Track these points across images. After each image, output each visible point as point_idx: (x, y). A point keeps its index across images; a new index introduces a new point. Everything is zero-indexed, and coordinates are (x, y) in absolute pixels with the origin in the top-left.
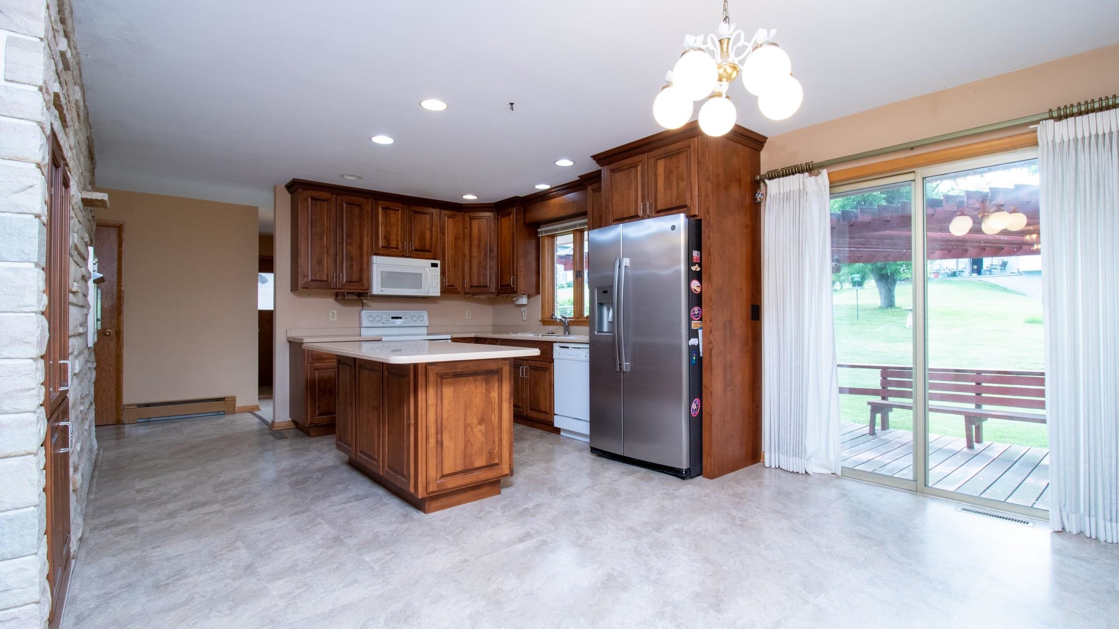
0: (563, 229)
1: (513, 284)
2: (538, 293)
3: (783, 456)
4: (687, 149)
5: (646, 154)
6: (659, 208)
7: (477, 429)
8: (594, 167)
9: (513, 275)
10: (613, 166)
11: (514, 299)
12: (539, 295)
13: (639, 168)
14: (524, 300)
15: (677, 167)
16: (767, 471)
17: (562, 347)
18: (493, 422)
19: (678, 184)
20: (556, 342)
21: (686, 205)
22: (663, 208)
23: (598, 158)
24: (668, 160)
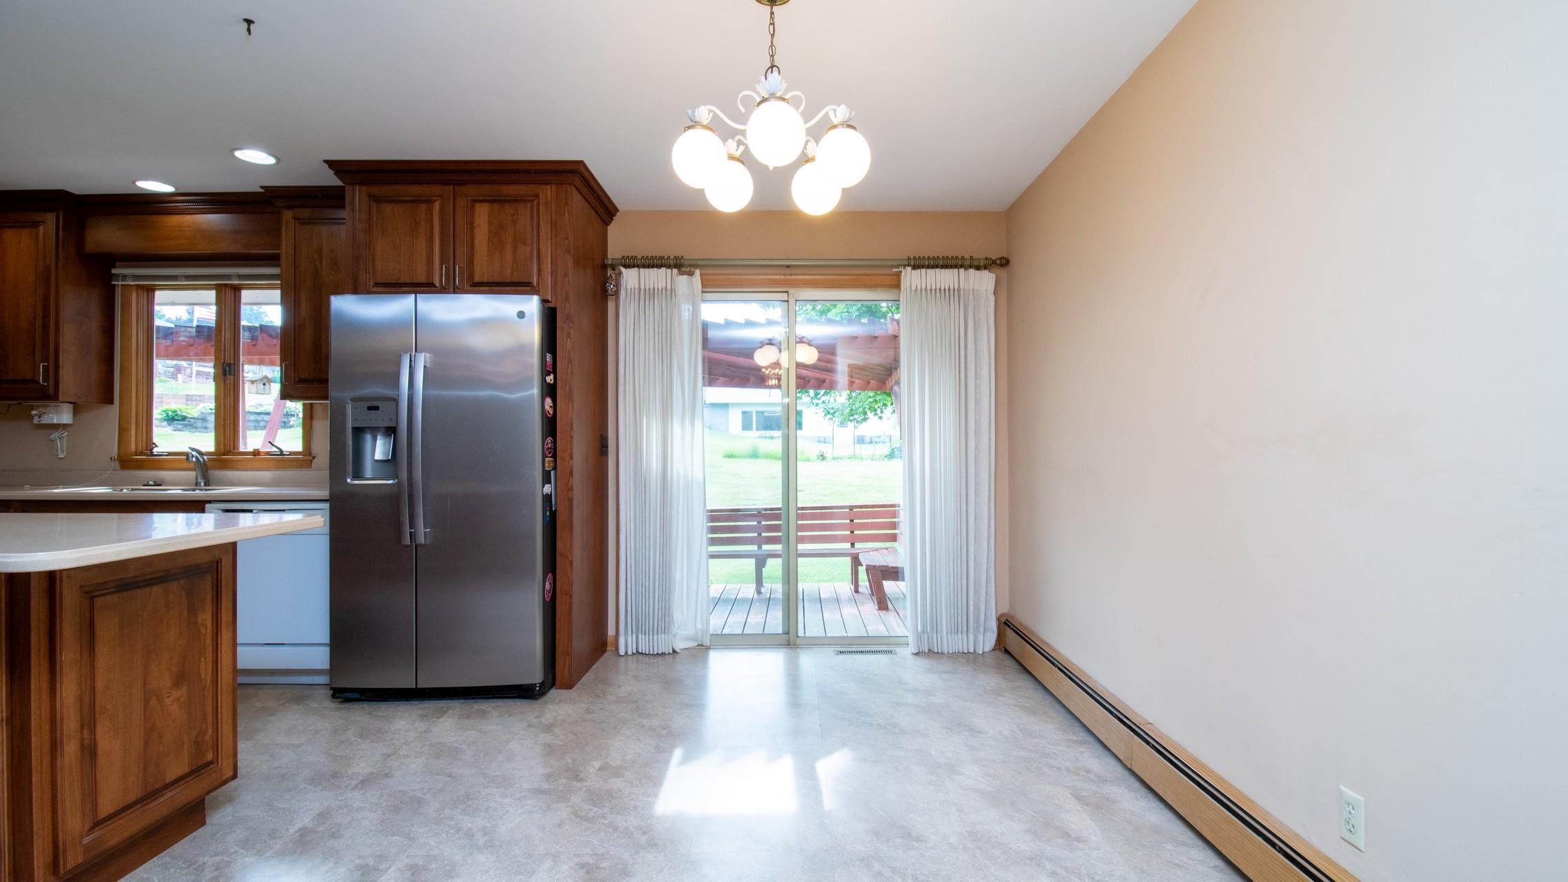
0: (188, 278)
1: (46, 379)
2: (109, 400)
3: (643, 636)
4: (533, 198)
5: (452, 186)
6: (477, 278)
7: (170, 699)
8: (331, 179)
9: (45, 358)
10: (375, 190)
11: (34, 412)
12: (108, 408)
13: (437, 205)
14: (64, 416)
15: (514, 222)
16: (622, 660)
17: (228, 511)
18: (203, 677)
19: (515, 248)
20: (210, 502)
21: (531, 283)
22: (485, 280)
23: (337, 166)
24: (496, 206)
